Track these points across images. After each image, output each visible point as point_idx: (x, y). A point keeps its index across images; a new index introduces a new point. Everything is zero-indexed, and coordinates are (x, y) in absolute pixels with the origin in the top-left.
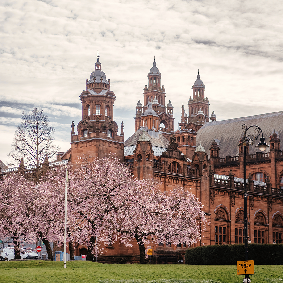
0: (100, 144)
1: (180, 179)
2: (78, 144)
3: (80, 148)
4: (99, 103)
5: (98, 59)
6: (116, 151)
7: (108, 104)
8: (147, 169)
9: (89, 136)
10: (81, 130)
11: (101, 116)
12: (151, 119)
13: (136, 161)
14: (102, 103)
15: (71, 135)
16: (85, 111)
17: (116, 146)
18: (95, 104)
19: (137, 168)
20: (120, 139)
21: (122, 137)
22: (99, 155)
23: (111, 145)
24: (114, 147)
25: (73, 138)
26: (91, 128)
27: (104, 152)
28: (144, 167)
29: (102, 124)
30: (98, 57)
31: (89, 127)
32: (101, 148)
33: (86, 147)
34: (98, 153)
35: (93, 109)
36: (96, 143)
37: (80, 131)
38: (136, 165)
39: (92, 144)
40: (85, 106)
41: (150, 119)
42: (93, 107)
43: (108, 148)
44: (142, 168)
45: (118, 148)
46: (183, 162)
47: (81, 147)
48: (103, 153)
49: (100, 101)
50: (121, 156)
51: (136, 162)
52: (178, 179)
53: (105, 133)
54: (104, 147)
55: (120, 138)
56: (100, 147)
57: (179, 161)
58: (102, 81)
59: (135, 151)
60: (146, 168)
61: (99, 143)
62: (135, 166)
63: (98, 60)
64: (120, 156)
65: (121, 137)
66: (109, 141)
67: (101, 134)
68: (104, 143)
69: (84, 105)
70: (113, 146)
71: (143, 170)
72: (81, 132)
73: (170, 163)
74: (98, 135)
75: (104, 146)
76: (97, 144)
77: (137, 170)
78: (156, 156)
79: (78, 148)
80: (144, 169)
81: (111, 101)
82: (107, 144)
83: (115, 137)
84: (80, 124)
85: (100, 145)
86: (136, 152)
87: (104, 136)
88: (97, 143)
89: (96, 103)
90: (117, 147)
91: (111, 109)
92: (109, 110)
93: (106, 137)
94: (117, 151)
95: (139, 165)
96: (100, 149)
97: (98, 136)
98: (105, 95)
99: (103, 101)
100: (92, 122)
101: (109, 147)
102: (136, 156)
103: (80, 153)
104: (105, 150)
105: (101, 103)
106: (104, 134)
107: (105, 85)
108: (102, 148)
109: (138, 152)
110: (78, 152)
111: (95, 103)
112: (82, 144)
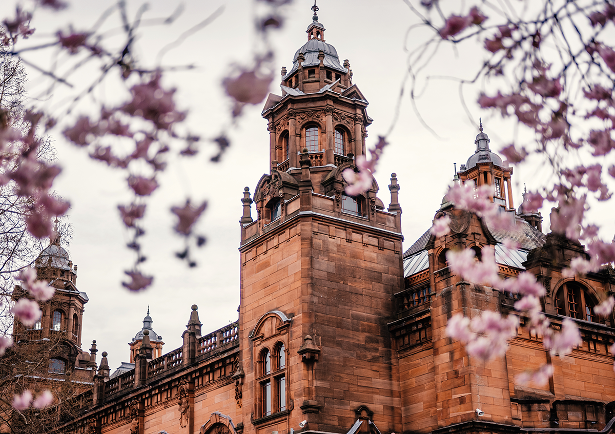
0: (316, 230)
1: (600, 339)
2: (257, 248)
3: (262, 257)
4: (315, 117)
5: (315, 14)
6: (374, 255)
7: (344, 122)
8: (476, 295)
9: (284, 212)
10: (265, 204)
11: (321, 157)
12: (489, 175)
13: (435, 274)
14: (324, 119)
15: (242, 226)
16: (277, 150)
17: (374, 241)
18: (304, 123)
19: (443, 296)
20: (387, 223)
21: (395, 216)
22: (311, 262)
23: (356, 236)
24: (366, 245)
25: (247, 232)
26: (290, 190)
27: (331, 255)
28: (462, 288)
29: (325, 177)
30: (315, 10)
31: (282, 187)
32: (317, 241)
33: (277, 247)
34: (308, 258)
35: (298, 138)
36: (303, 228)
37: (262, 207)
38: (438, 288)
39: (292, 234)
40: (278, 137)
41: (485, 174)
42: (298, 131)
43: (346, 244)
44: (458, 290)
45: (381, 248)
46: (603, 287)
47: (265, 253)
48: (329, 257)
49: (318, 114)
50: (394, 274)
51: (438, 275)
52: (594, 337)
53: (332, 200)
54: (330, 239)
55: (389, 221)
56: (315, 241)
57: (588, 281)
58: (322, 61)
59: (433, 243)
60: (472, 290)
61: (312, 225)
62: (436, 290)
63: (315, 18)
64: (390, 273)
65: (392, 218)
66: (346, 223)
67: (317, 202)
68: (330, 227)
69: (276, 137)
70: (364, 240)
71: (460, 297)
72: (264, 209)
73: (560, 285)
74: (306, 203)
75: (333, 237)
76: (306, 230)
77: (443, 302)
78: (510, 267)
79: (258, 258)
80: (463, 293)
81: (352, 116)
82: (343, 234)
83: (371, 216)
84: (262, 187)
85: (315, 233)
86: (436, 246)
87: (331, 208)
88: (305, 228)
89: (306, 118)
90: (377, 244)
91: (353, 136)
92: (350, 141)
93: (337, 210)
94: (379, 257)
95: (448, 283)
96: (314, 246)
97: (308, 206)
98: (329, 93)
99: (326, 112)
100: (295, 172)
101: (349, 241)
102: (436, 259)
103: (263, 271)
104: (335, 249)
105: (320, 119)
106: (331, 203)
107: (334, 75)
108: (324, 241)
109: (439, 244)
110: (258, 272)
111: (301, 121)
112: (267, 242)
